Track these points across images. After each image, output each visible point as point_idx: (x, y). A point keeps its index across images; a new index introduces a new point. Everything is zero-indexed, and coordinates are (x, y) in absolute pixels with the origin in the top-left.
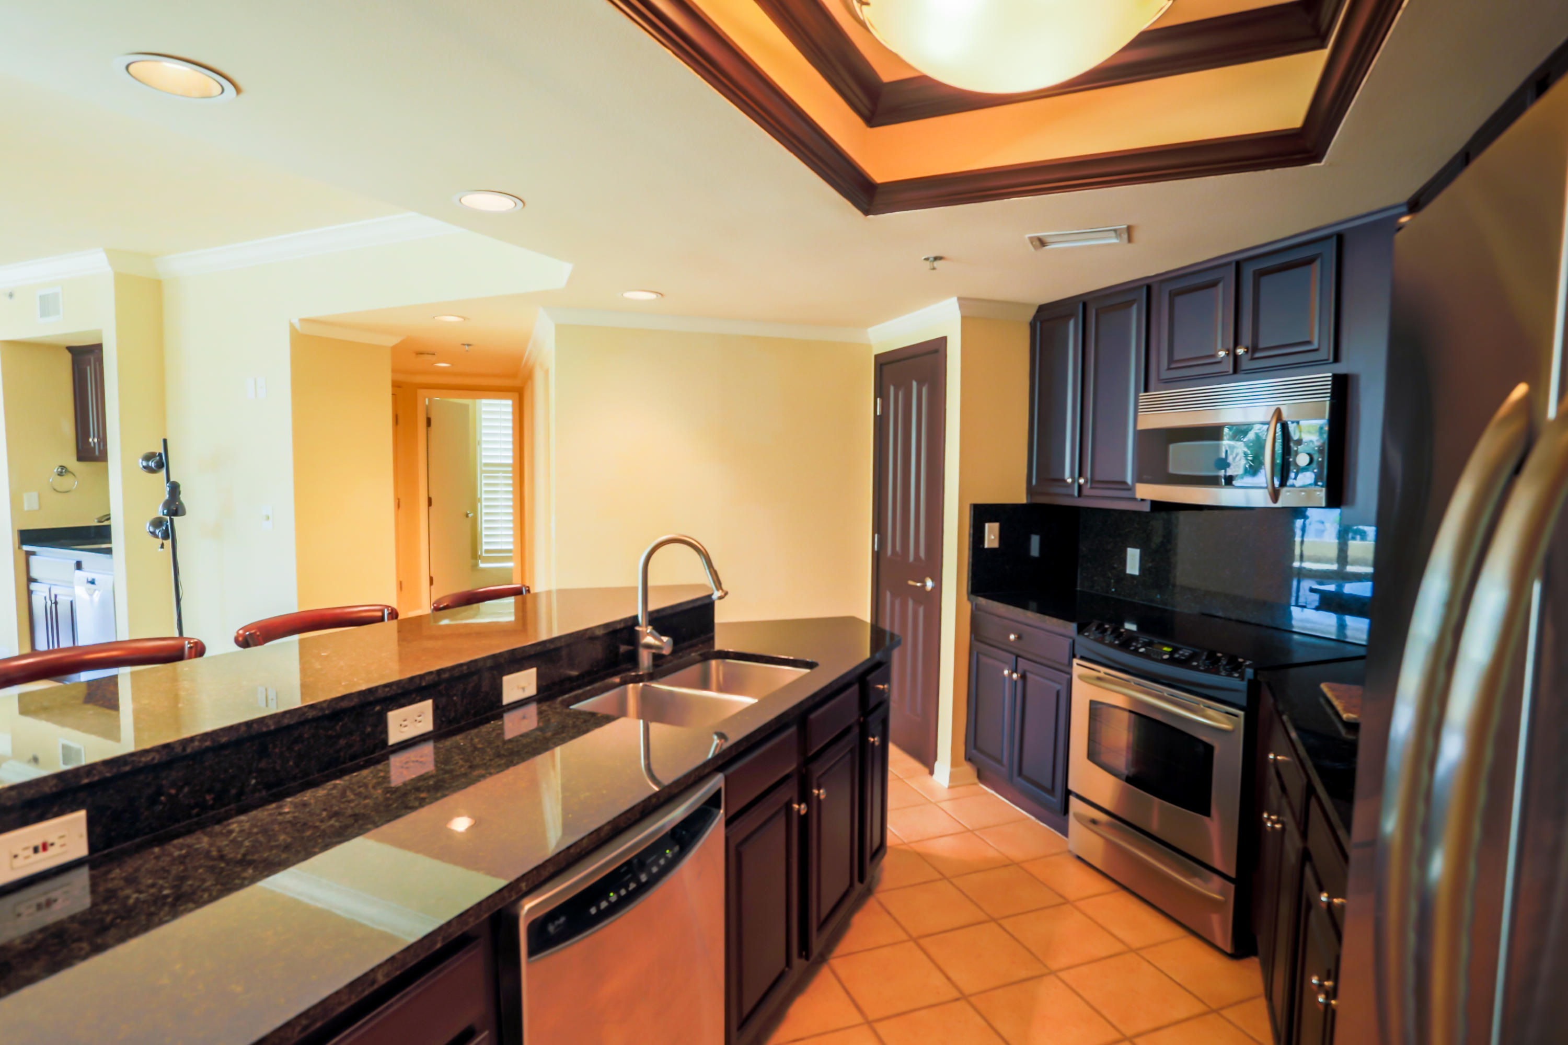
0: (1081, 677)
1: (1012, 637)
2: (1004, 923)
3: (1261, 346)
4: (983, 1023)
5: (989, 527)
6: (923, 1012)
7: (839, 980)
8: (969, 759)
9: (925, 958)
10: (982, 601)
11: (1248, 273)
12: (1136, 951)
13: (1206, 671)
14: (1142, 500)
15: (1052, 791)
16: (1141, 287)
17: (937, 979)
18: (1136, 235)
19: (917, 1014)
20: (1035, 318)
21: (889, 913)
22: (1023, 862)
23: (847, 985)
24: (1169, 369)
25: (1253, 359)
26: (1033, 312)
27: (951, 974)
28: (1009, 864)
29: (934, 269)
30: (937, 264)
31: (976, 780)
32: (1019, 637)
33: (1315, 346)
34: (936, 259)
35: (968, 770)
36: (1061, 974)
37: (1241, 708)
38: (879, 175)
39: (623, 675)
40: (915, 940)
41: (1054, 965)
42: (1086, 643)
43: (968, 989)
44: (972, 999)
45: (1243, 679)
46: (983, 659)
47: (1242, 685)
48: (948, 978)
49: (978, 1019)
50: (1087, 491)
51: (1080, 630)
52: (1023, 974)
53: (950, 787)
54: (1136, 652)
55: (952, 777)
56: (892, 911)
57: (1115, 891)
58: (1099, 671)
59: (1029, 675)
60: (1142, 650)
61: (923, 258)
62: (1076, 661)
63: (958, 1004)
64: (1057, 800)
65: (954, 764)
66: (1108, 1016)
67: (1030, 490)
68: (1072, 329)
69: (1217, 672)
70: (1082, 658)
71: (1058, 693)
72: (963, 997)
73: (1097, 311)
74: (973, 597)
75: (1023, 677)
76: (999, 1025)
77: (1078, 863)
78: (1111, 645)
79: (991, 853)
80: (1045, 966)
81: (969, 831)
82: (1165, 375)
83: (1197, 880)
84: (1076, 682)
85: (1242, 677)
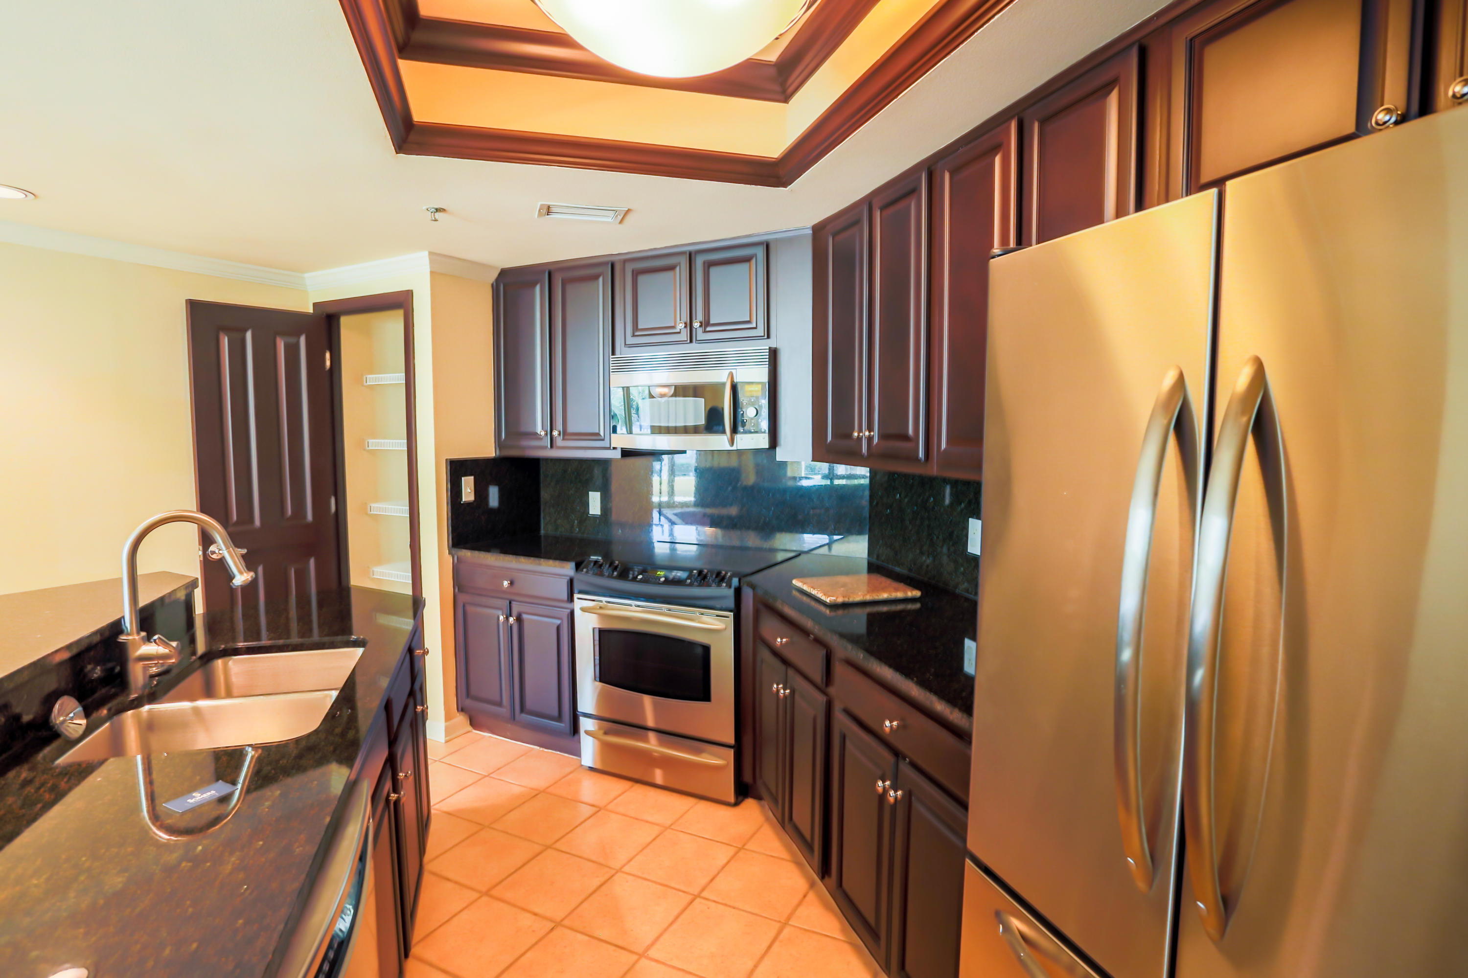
0: (584, 610)
1: (506, 584)
2: (557, 845)
3: (712, 322)
4: (586, 938)
5: (464, 480)
6: (529, 955)
7: (431, 965)
8: (461, 709)
9: (501, 904)
10: (467, 554)
11: (699, 261)
12: (670, 827)
13: (700, 585)
14: (614, 448)
15: (559, 718)
16: (606, 263)
17: (526, 920)
18: (630, 218)
19: (523, 959)
20: (498, 280)
21: (448, 880)
22: (547, 788)
23: (443, 965)
24: (634, 336)
25: (705, 332)
26: (495, 274)
27: (537, 910)
28: (535, 794)
29: (436, 220)
30: (438, 215)
31: (470, 728)
32: (512, 583)
33: (754, 325)
34: (437, 210)
35: (461, 719)
36: (626, 869)
37: (731, 611)
38: (419, 115)
39: (109, 705)
40: (487, 893)
41: (617, 865)
42: (585, 578)
43: (559, 916)
44: (566, 922)
45: (730, 587)
46: (470, 609)
47: (731, 592)
48: (535, 914)
49: (580, 937)
50: (559, 442)
51: (578, 567)
52: (596, 882)
53: (447, 742)
54: (635, 579)
55: (448, 731)
56: (450, 875)
57: (631, 787)
58: (601, 601)
59: (525, 616)
60: (640, 577)
61: (425, 208)
62: (576, 596)
63: (555, 932)
64: (565, 725)
65: (448, 718)
66: (677, 886)
67: (499, 444)
68: (538, 295)
69: (709, 586)
70: (580, 592)
71: (558, 628)
72: (557, 924)
73: (562, 280)
74: (454, 551)
75: (519, 619)
76: (600, 934)
77: (593, 774)
78: (610, 576)
79: (516, 790)
80: (610, 868)
81: (486, 776)
82: (631, 340)
83: (704, 755)
84: (578, 613)
85: (729, 586)
